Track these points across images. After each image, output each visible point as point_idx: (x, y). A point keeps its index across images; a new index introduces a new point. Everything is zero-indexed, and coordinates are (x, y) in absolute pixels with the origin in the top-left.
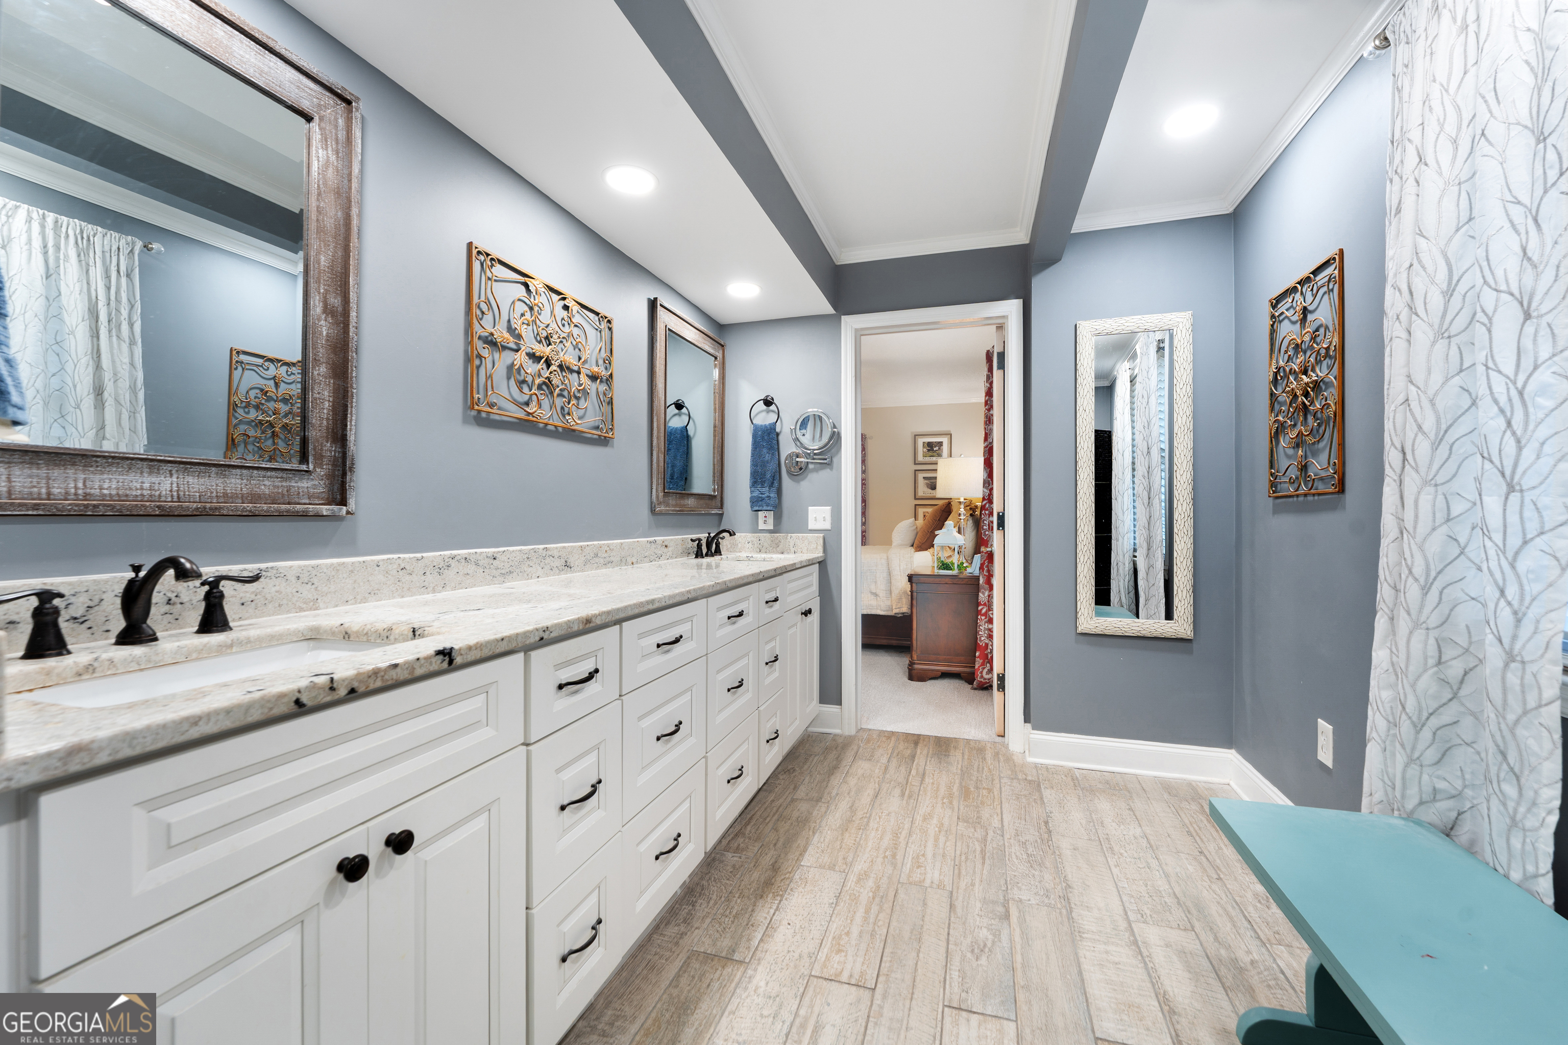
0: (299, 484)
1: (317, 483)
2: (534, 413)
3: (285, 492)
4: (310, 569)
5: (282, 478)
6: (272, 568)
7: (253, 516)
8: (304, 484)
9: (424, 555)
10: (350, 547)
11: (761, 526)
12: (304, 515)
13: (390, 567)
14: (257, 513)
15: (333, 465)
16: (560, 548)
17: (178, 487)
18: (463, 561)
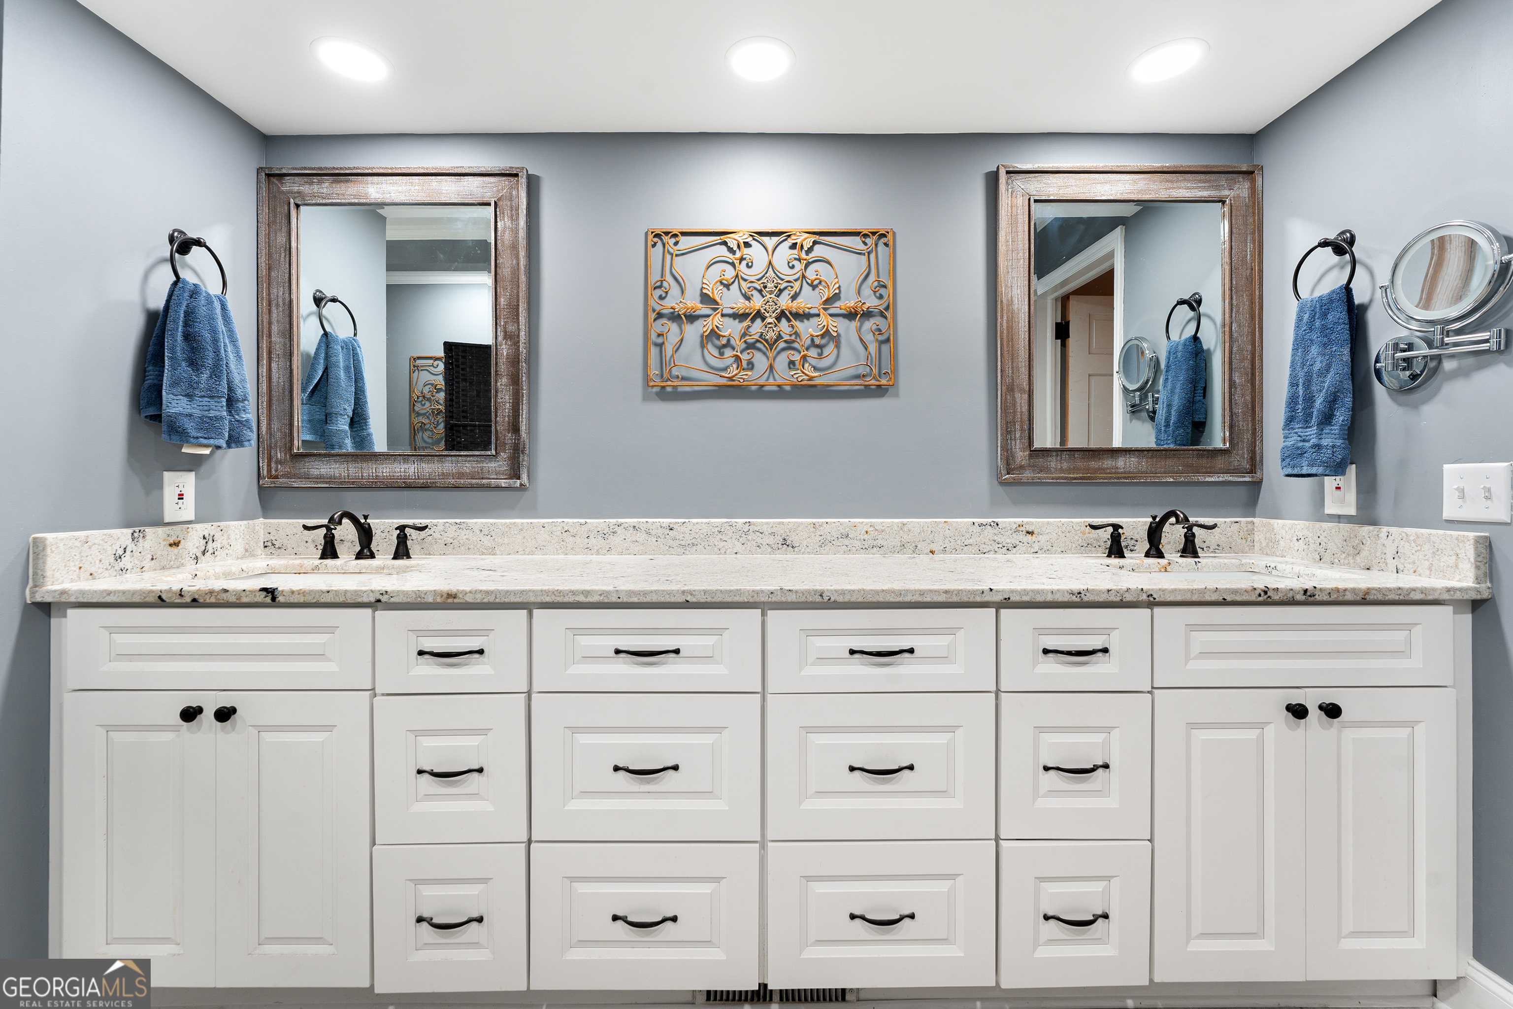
0: (489, 465)
1: (501, 463)
2: (734, 376)
3: (480, 471)
4: (489, 525)
5: (477, 461)
6: (464, 523)
7: (456, 487)
8: (492, 465)
9: (588, 521)
10: (532, 511)
11: (1330, 508)
12: (488, 487)
13: (554, 528)
14: (457, 485)
15: (513, 450)
16: (774, 523)
17: (418, 470)
18: (632, 529)
